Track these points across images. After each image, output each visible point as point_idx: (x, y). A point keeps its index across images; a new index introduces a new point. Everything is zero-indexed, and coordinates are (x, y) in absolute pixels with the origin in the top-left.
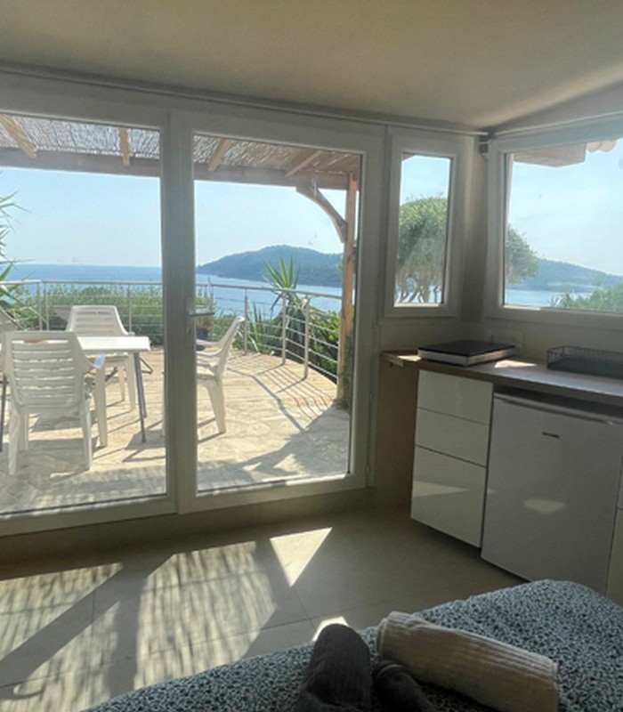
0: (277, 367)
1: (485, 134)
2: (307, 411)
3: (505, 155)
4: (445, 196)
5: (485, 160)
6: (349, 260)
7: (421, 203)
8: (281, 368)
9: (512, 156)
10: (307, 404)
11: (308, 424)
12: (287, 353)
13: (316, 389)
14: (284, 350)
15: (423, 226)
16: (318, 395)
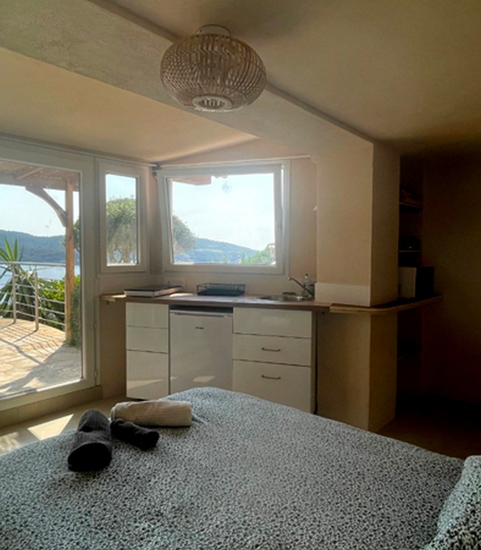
0: (10, 325)
1: (155, 166)
2: (43, 351)
3: (166, 179)
4: (135, 198)
5: (156, 180)
6: (70, 238)
7: (120, 202)
8: (14, 325)
9: (171, 179)
10: (42, 347)
11: (44, 359)
12: (17, 314)
13: (48, 336)
14: (15, 312)
15: (122, 217)
16: (50, 340)
